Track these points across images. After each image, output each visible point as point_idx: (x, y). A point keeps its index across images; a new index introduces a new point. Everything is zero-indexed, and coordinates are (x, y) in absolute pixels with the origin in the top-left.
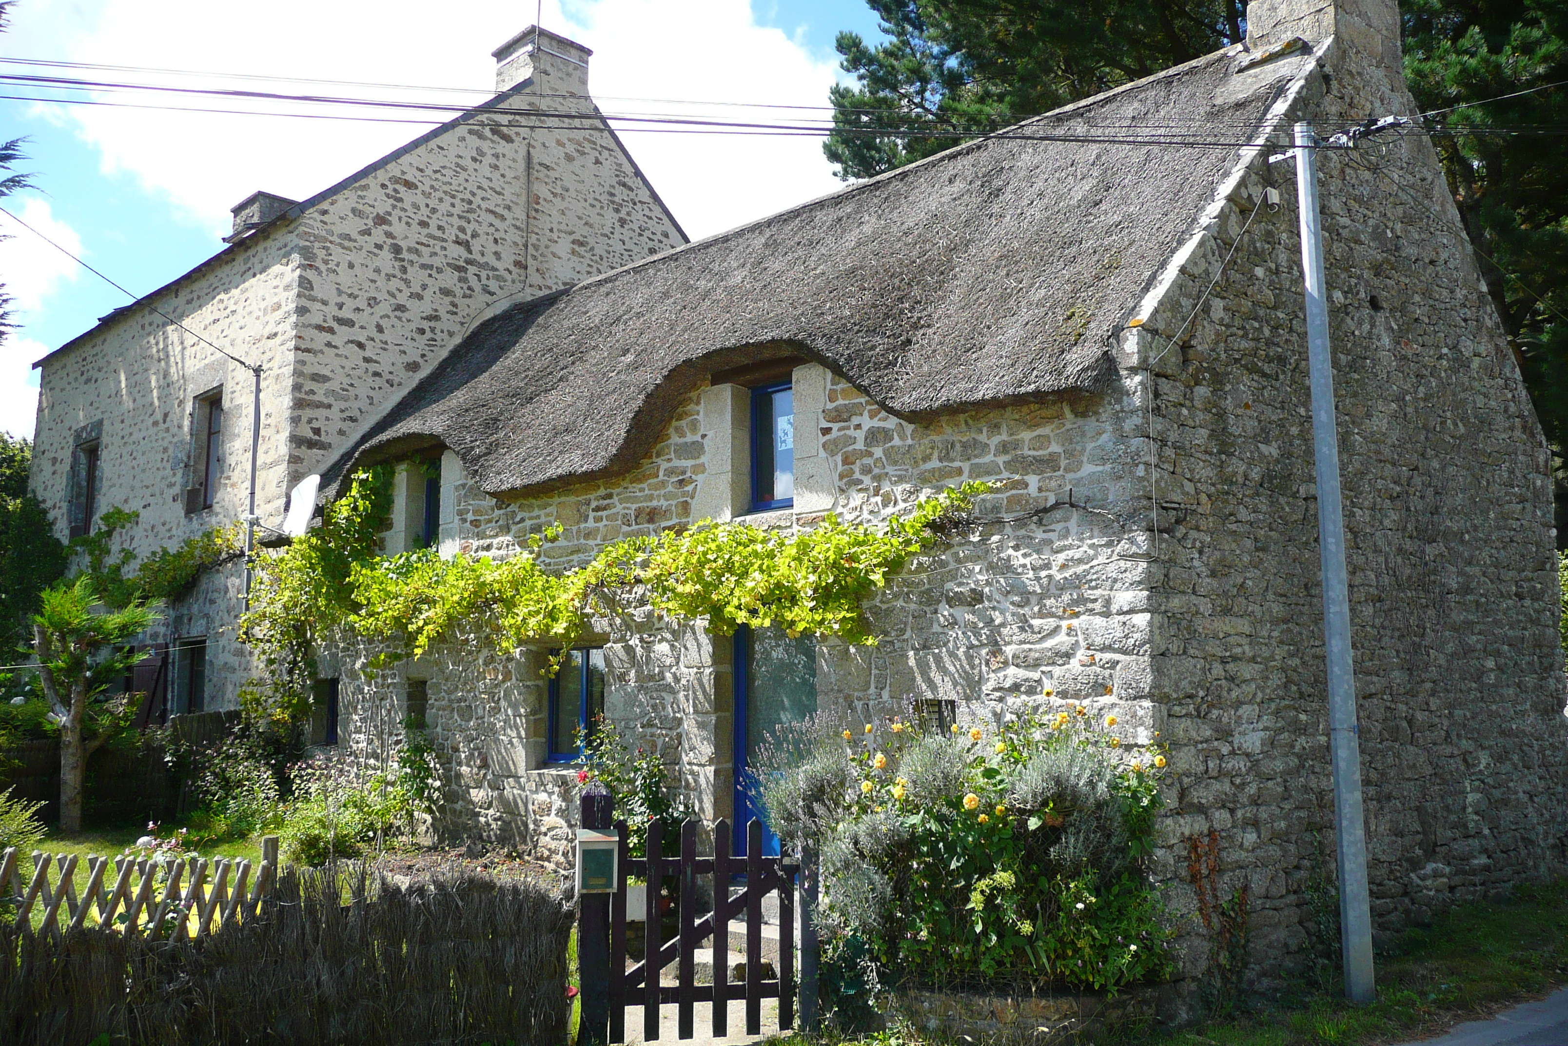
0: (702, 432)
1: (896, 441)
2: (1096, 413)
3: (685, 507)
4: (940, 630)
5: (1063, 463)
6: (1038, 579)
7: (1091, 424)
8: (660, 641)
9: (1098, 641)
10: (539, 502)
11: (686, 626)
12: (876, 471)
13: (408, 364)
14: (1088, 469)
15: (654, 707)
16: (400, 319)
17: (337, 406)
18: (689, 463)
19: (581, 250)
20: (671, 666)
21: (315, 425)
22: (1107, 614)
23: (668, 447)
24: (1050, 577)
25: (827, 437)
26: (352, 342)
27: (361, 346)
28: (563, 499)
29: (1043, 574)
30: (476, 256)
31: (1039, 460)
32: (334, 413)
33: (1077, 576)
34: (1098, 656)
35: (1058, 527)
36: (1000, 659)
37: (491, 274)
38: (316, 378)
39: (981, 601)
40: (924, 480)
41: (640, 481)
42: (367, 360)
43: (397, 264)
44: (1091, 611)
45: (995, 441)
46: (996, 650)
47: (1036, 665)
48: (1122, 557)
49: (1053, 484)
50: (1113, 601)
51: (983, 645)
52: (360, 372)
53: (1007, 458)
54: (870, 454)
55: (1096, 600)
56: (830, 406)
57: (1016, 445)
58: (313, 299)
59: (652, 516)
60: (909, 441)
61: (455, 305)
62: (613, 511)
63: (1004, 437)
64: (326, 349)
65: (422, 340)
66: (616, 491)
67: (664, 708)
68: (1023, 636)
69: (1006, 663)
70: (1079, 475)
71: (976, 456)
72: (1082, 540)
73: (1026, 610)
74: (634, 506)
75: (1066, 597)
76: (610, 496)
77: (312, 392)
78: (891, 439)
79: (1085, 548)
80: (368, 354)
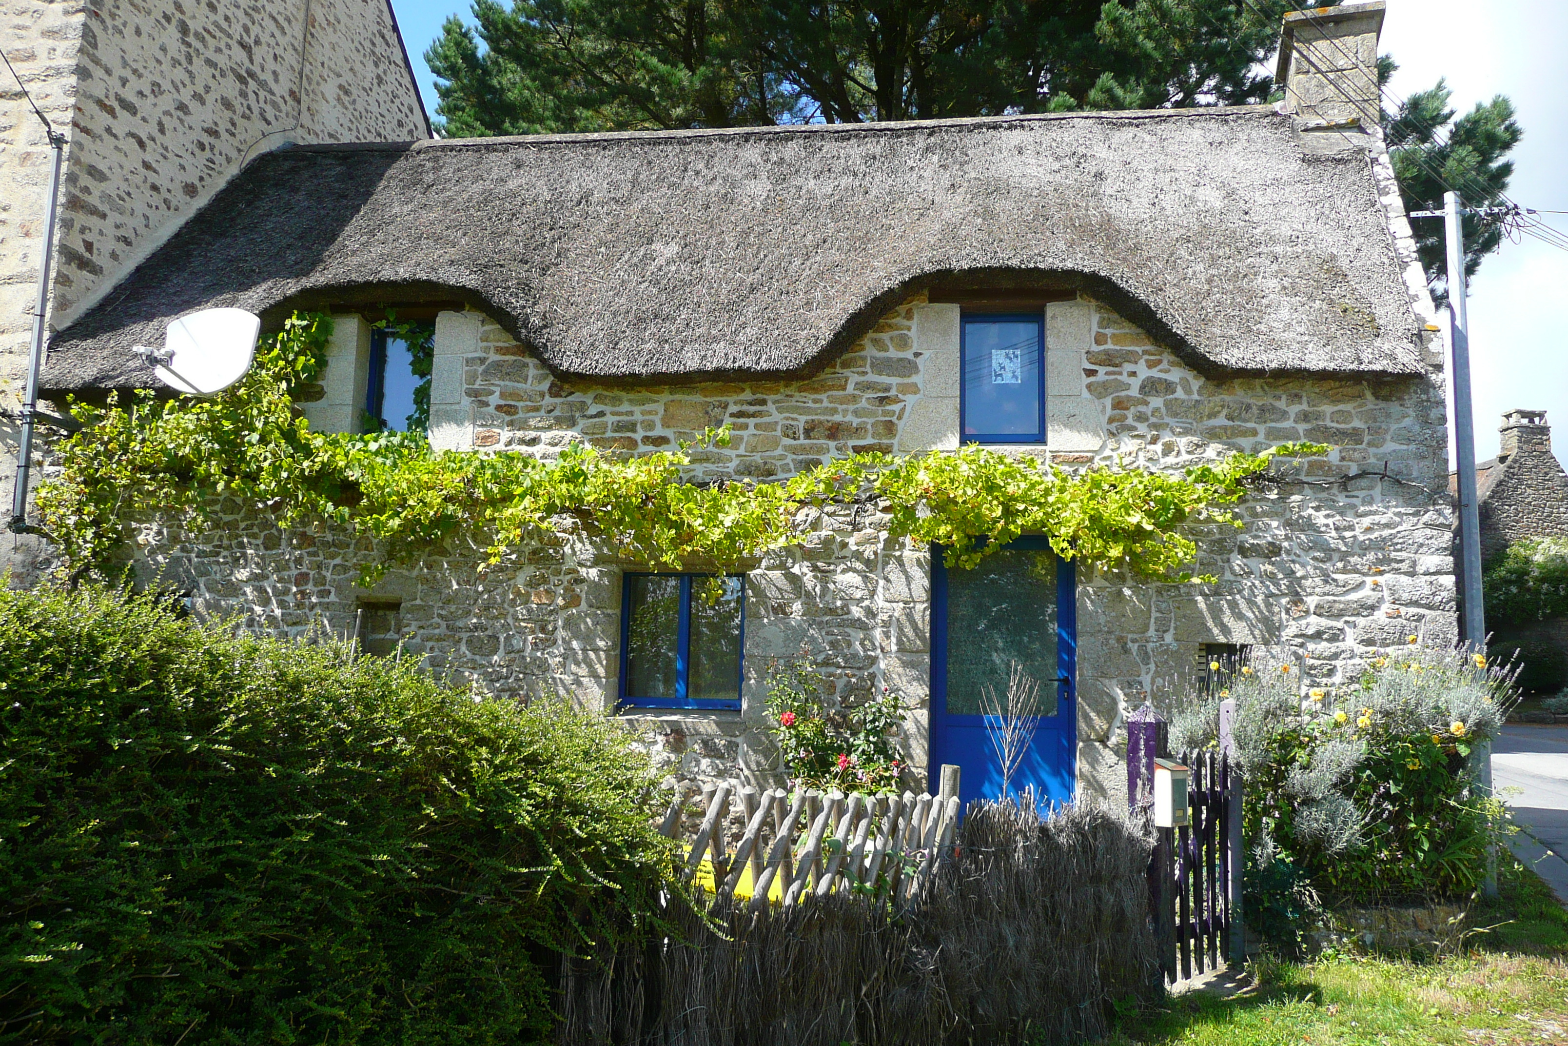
0: (914, 349)
1: (1180, 393)
2: (1400, 399)
3: (890, 428)
4: (1232, 578)
5: (1366, 439)
6: (1343, 538)
7: (1394, 407)
8: (844, 571)
9: (1405, 596)
10: (631, 396)
11: (889, 556)
12: (1153, 420)
13: (187, 185)
14: (1390, 446)
15: (833, 645)
16: (181, 121)
17: (113, 217)
18: (894, 381)
19: (345, 99)
20: (862, 599)
21: (89, 237)
22: (1412, 574)
23: (864, 358)
24: (1354, 537)
25: (1092, 379)
26: (133, 135)
27: (141, 144)
28: (678, 397)
29: (1347, 534)
30: (256, 69)
31: (1344, 434)
32: (108, 225)
33: (1384, 539)
34: (1403, 610)
35: (1362, 494)
36: (1302, 607)
37: (269, 97)
38: (94, 172)
39: (1278, 554)
40: (1213, 435)
41: (816, 391)
42: (147, 166)
43: (183, 48)
44: (1397, 571)
45: (1295, 409)
46: (1297, 600)
47: (1339, 615)
48: (1427, 525)
49: (1357, 455)
50: (1418, 563)
51: (1284, 595)
52: (138, 179)
53: (1307, 426)
54: (1147, 403)
55: (1402, 561)
56: (1095, 348)
57: (1318, 416)
58: (97, 62)
59: (834, 432)
60: (1196, 397)
61: (234, 124)
62: (766, 419)
63: (1305, 406)
64: (105, 136)
65: (202, 157)
66: (770, 398)
67: (849, 645)
68: (1328, 588)
69: (1307, 612)
70: (1381, 450)
71: (1272, 421)
72: (1387, 508)
73: (1327, 566)
74: (803, 418)
75: (1371, 556)
76: (763, 402)
77: (86, 190)
78: (1174, 392)
79: (1390, 514)
80: (148, 158)
